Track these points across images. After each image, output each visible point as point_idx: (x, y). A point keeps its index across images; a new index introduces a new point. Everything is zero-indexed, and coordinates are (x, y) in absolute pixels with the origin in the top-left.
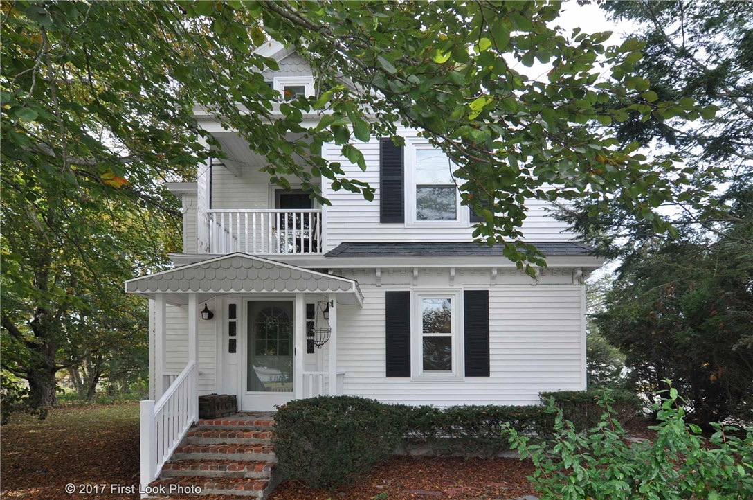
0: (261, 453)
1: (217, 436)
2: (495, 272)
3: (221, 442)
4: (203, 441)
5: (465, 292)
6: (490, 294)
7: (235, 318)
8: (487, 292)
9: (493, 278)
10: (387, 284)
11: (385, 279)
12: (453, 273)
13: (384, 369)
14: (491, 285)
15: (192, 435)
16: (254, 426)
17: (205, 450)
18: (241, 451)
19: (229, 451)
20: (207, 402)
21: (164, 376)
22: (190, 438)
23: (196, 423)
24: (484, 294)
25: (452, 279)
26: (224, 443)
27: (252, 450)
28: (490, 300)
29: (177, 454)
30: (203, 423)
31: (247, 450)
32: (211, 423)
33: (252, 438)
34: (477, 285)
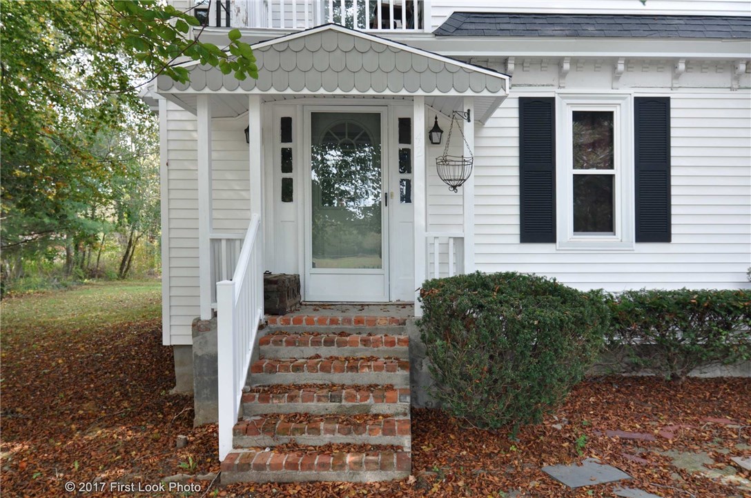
0: (384, 372)
1: (306, 344)
2: (682, 66)
3: (313, 354)
4: (285, 352)
5: (636, 99)
6: (673, 104)
7: (291, 141)
8: (668, 99)
9: (677, 76)
10: (520, 85)
11: (520, 77)
12: (621, 67)
13: (517, 230)
14: (672, 88)
15: (267, 343)
16: (353, 326)
17: (297, 368)
18: (353, 368)
19: (335, 368)
20: (275, 286)
21: (213, 240)
22: (264, 348)
23: (263, 322)
24: (664, 103)
25: (616, 76)
26: (318, 356)
27: (369, 367)
28: (673, 113)
29: (254, 375)
30: (274, 322)
31: (362, 367)
32: (287, 322)
33: (360, 346)
34: (653, 87)
